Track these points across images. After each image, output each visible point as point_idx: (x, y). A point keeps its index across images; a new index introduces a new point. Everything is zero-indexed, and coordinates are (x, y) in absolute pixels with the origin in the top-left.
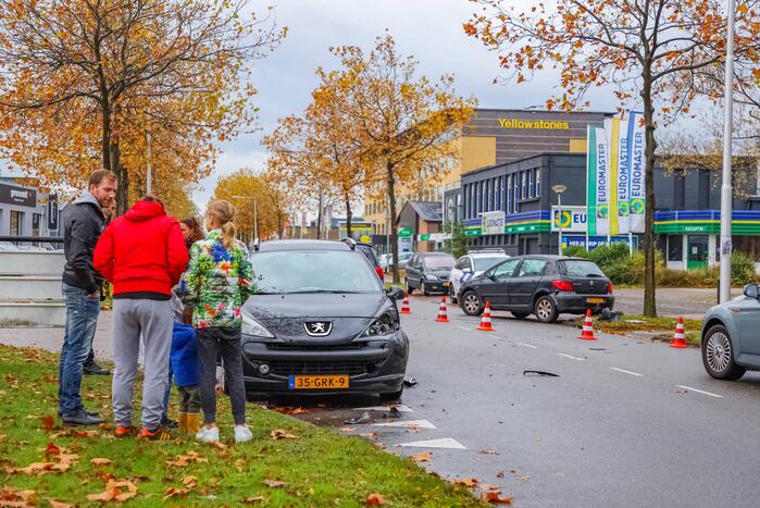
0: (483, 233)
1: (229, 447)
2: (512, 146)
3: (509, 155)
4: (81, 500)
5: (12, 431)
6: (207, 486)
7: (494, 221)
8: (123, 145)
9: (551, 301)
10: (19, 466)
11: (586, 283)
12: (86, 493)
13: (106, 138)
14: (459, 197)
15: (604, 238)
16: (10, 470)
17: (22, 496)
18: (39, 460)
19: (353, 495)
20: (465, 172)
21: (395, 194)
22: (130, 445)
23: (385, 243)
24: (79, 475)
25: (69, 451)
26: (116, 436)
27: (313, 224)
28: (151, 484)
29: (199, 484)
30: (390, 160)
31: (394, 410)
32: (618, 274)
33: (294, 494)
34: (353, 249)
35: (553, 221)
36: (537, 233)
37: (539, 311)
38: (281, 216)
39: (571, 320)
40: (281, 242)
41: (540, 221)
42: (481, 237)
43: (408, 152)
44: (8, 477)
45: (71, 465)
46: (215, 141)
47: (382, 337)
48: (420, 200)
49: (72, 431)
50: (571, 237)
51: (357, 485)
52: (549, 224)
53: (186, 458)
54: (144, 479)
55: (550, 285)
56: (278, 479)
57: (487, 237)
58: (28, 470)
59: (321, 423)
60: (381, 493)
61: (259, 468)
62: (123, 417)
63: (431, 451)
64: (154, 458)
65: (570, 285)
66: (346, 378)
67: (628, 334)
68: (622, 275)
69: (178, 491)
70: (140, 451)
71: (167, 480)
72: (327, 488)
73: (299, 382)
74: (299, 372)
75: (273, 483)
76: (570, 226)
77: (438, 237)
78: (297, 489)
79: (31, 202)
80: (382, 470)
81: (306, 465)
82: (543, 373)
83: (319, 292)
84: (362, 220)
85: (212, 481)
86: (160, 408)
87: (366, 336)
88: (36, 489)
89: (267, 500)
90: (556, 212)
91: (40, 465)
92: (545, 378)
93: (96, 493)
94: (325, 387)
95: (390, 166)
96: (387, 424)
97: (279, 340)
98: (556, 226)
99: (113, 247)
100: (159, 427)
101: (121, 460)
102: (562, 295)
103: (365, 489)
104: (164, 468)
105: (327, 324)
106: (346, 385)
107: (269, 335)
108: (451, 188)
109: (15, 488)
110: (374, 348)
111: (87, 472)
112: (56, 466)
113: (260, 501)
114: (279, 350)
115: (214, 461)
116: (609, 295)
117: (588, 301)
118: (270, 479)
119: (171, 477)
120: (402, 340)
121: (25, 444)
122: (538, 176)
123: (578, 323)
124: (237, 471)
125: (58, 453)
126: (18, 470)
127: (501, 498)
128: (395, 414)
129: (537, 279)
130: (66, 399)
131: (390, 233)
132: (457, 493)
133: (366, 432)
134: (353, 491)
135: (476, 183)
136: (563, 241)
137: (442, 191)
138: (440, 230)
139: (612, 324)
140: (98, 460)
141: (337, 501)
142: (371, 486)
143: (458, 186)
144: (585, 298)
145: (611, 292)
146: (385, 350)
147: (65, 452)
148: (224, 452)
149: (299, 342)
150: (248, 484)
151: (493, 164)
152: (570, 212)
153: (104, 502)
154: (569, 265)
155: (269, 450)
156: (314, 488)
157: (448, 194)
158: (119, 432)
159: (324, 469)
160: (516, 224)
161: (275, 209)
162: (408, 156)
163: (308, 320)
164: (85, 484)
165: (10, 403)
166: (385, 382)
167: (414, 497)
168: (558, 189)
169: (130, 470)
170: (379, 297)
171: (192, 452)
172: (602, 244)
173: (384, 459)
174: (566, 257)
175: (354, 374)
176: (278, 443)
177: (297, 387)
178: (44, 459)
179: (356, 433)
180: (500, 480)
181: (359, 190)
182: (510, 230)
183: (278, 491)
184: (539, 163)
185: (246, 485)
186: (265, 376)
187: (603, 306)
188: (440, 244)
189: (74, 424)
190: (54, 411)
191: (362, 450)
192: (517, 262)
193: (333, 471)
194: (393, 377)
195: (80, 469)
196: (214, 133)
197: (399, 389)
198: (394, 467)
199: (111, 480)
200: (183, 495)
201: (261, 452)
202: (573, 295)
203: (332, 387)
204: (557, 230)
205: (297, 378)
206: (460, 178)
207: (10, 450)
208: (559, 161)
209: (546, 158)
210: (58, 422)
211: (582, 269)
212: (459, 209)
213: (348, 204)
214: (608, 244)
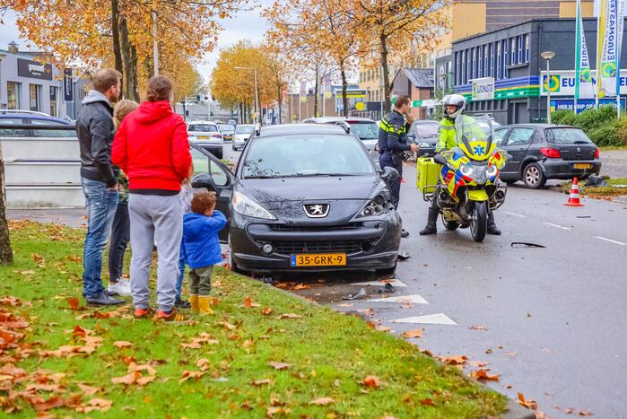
0: (473, 99)
1: (237, 328)
2: (502, 12)
3: (498, 20)
4: (107, 383)
5: (41, 311)
6: (218, 368)
7: (484, 88)
8: (130, 23)
9: (539, 168)
10: (50, 348)
11: (572, 150)
12: (110, 376)
13: (115, 20)
14: (450, 63)
15: (592, 101)
16: (42, 353)
17: (54, 379)
18: (68, 342)
19: (352, 376)
20: (456, 40)
21: (388, 63)
22: (147, 327)
23: (379, 109)
24: (104, 358)
25: (94, 333)
26: (136, 317)
27: (311, 91)
28: (168, 367)
29: (212, 366)
30: (383, 31)
31: (389, 286)
32: (606, 136)
33: (297, 376)
34: (348, 132)
35: (541, 85)
36: (526, 98)
37: (528, 178)
38: (280, 85)
39: (559, 186)
40: (281, 125)
41: (528, 86)
42: (472, 103)
43: (401, 23)
44: (41, 359)
45: (96, 348)
46: (216, 18)
47: (376, 217)
48: (412, 68)
49: (96, 312)
50: (559, 100)
51: (355, 367)
52: (538, 89)
53: (199, 340)
54: (161, 362)
55: (538, 153)
56: (283, 361)
57: (477, 102)
58: (58, 353)
59: (321, 300)
60: (377, 374)
61: (265, 349)
62: (141, 299)
63: (423, 327)
64: (170, 341)
65: (556, 153)
66: (344, 256)
67: (614, 198)
68: (610, 138)
69: (192, 374)
70: (157, 333)
71: (183, 363)
72: (327, 370)
73: (299, 260)
74: (300, 251)
75: (279, 365)
76: (558, 90)
77: (429, 103)
78: (300, 370)
79: (47, 75)
80: (377, 350)
81: (307, 346)
82: (530, 245)
83: (317, 175)
84: (357, 87)
85: (223, 363)
86: (173, 292)
87: (361, 216)
88: (66, 372)
89: (273, 384)
90: (545, 77)
91: (69, 348)
92: (533, 249)
93: (119, 376)
94: (324, 264)
95: (383, 37)
96: (383, 300)
97: (281, 222)
98: (545, 90)
99: (126, 145)
100: (173, 309)
101: (141, 343)
102: (549, 162)
103: (363, 370)
104: (180, 351)
105: (324, 206)
106: (344, 262)
107: (271, 217)
108: (441, 55)
109: (48, 371)
110: (369, 228)
111: (111, 354)
112: (83, 349)
113: (267, 384)
114: (281, 231)
115: (224, 344)
116: (595, 160)
117: (575, 167)
118: (276, 360)
119: (185, 359)
120: (395, 219)
121: (54, 325)
122: (527, 42)
123: (565, 188)
124: (246, 353)
125: (83, 336)
126: (49, 352)
127: (489, 375)
128: (389, 289)
129: (525, 147)
130: (89, 282)
131: (384, 100)
132: (448, 372)
133: (362, 308)
134: (351, 372)
135: (467, 50)
136: (551, 105)
137: (434, 57)
138: (432, 96)
139: (598, 189)
140: (120, 344)
141: (337, 382)
142: (368, 367)
143: (449, 52)
144: (572, 164)
145: (598, 158)
146: (380, 229)
147: (89, 334)
148: (233, 334)
149: (299, 223)
150: (256, 366)
151: (483, 31)
152: (558, 77)
153: (126, 385)
154: (557, 132)
155: (274, 330)
156: (315, 369)
157: (439, 61)
158: (137, 314)
159: (324, 349)
160: (505, 89)
161: (274, 79)
162: (400, 27)
163: (307, 203)
164: (109, 367)
165: (38, 283)
166: (380, 259)
167: (408, 378)
168: (547, 55)
169: (148, 352)
170: (374, 178)
171: (204, 334)
172: (589, 106)
173: (380, 338)
174: (554, 126)
175: (351, 252)
176: (282, 323)
177: (298, 265)
178: (72, 342)
179: (353, 309)
180: (489, 356)
181: (354, 60)
182: (500, 95)
183: (283, 372)
184: (528, 29)
185: (254, 367)
186: (269, 255)
187: (590, 171)
188: (431, 110)
189: (97, 304)
190: (78, 291)
191: (359, 329)
192: (505, 131)
193: (333, 352)
194: (387, 254)
195: (103, 352)
196: (216, 10)
197: (393, 265)
198: (388, 347)
199: (132, 363)
200: (197, 378)
201: (266, 334)
202: (560, 161)
203: (330, 264)
204: (545, 94)
205: (298, 257)
206: (451, 46)
207: (41, 332)
208: (549, 27)
209: (536, 24)
210: (83, 302)
211: (570, 136)
212: (450, 76)
213: (343, 74)
214: (596, 107)
